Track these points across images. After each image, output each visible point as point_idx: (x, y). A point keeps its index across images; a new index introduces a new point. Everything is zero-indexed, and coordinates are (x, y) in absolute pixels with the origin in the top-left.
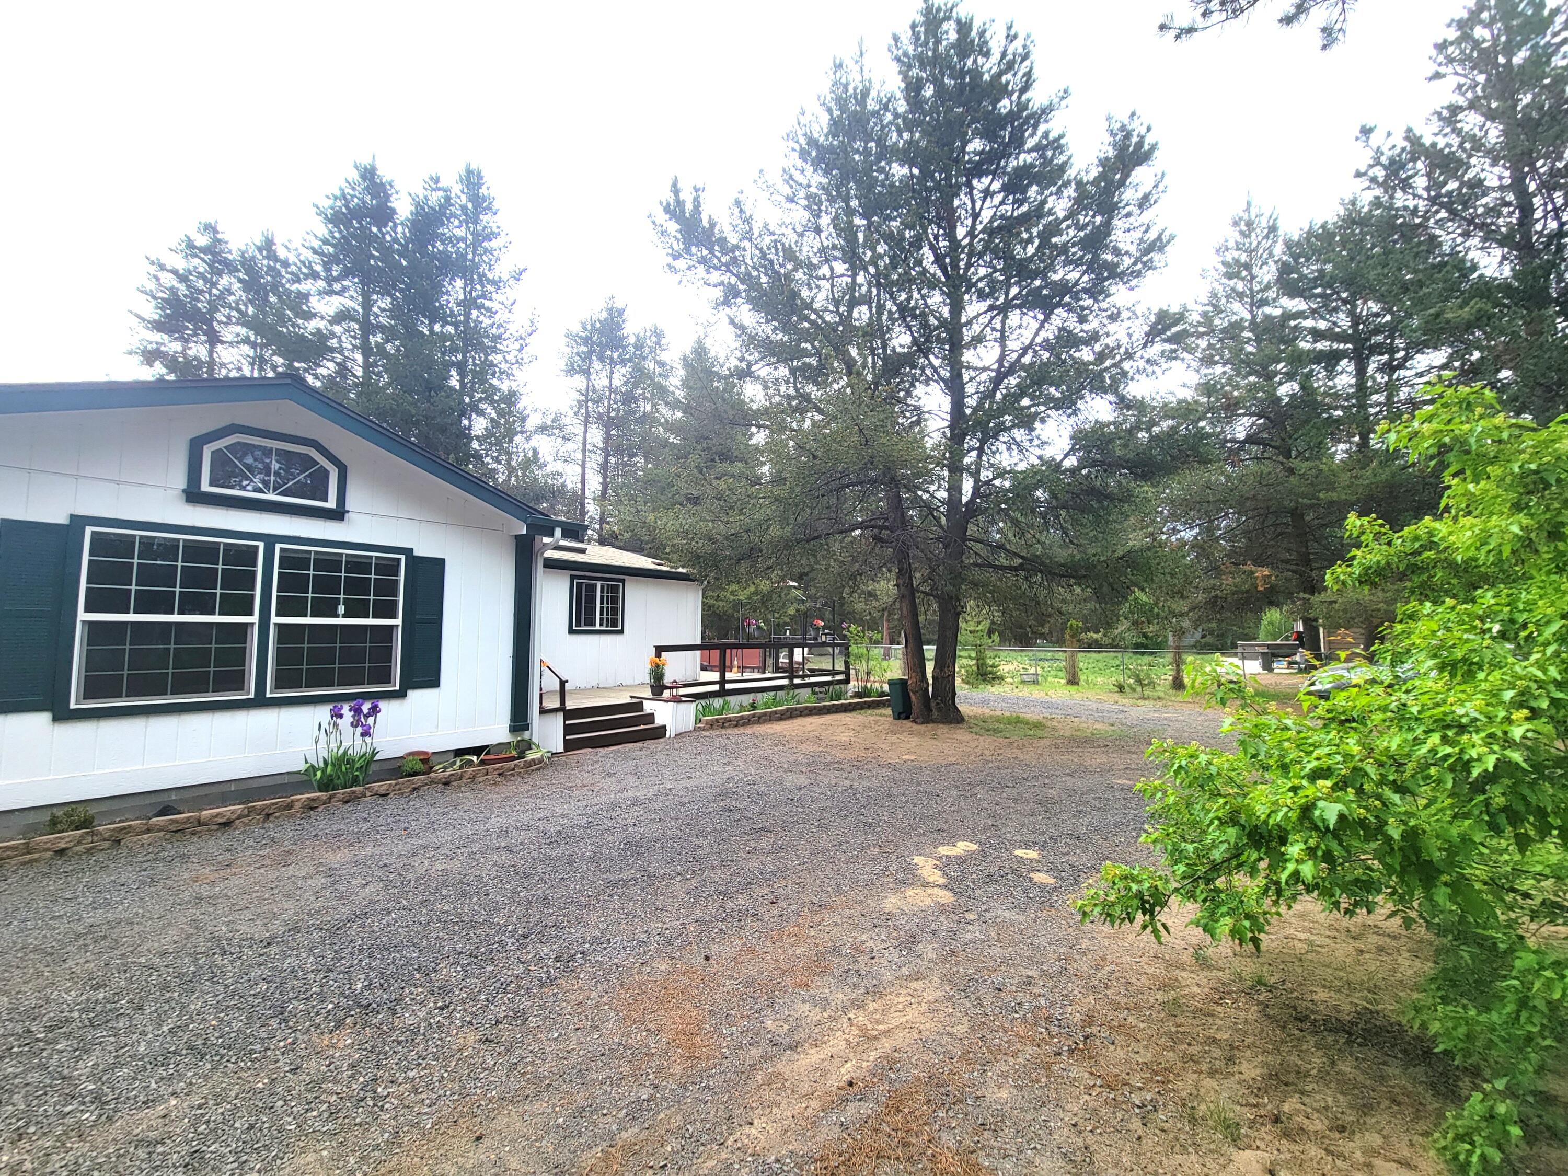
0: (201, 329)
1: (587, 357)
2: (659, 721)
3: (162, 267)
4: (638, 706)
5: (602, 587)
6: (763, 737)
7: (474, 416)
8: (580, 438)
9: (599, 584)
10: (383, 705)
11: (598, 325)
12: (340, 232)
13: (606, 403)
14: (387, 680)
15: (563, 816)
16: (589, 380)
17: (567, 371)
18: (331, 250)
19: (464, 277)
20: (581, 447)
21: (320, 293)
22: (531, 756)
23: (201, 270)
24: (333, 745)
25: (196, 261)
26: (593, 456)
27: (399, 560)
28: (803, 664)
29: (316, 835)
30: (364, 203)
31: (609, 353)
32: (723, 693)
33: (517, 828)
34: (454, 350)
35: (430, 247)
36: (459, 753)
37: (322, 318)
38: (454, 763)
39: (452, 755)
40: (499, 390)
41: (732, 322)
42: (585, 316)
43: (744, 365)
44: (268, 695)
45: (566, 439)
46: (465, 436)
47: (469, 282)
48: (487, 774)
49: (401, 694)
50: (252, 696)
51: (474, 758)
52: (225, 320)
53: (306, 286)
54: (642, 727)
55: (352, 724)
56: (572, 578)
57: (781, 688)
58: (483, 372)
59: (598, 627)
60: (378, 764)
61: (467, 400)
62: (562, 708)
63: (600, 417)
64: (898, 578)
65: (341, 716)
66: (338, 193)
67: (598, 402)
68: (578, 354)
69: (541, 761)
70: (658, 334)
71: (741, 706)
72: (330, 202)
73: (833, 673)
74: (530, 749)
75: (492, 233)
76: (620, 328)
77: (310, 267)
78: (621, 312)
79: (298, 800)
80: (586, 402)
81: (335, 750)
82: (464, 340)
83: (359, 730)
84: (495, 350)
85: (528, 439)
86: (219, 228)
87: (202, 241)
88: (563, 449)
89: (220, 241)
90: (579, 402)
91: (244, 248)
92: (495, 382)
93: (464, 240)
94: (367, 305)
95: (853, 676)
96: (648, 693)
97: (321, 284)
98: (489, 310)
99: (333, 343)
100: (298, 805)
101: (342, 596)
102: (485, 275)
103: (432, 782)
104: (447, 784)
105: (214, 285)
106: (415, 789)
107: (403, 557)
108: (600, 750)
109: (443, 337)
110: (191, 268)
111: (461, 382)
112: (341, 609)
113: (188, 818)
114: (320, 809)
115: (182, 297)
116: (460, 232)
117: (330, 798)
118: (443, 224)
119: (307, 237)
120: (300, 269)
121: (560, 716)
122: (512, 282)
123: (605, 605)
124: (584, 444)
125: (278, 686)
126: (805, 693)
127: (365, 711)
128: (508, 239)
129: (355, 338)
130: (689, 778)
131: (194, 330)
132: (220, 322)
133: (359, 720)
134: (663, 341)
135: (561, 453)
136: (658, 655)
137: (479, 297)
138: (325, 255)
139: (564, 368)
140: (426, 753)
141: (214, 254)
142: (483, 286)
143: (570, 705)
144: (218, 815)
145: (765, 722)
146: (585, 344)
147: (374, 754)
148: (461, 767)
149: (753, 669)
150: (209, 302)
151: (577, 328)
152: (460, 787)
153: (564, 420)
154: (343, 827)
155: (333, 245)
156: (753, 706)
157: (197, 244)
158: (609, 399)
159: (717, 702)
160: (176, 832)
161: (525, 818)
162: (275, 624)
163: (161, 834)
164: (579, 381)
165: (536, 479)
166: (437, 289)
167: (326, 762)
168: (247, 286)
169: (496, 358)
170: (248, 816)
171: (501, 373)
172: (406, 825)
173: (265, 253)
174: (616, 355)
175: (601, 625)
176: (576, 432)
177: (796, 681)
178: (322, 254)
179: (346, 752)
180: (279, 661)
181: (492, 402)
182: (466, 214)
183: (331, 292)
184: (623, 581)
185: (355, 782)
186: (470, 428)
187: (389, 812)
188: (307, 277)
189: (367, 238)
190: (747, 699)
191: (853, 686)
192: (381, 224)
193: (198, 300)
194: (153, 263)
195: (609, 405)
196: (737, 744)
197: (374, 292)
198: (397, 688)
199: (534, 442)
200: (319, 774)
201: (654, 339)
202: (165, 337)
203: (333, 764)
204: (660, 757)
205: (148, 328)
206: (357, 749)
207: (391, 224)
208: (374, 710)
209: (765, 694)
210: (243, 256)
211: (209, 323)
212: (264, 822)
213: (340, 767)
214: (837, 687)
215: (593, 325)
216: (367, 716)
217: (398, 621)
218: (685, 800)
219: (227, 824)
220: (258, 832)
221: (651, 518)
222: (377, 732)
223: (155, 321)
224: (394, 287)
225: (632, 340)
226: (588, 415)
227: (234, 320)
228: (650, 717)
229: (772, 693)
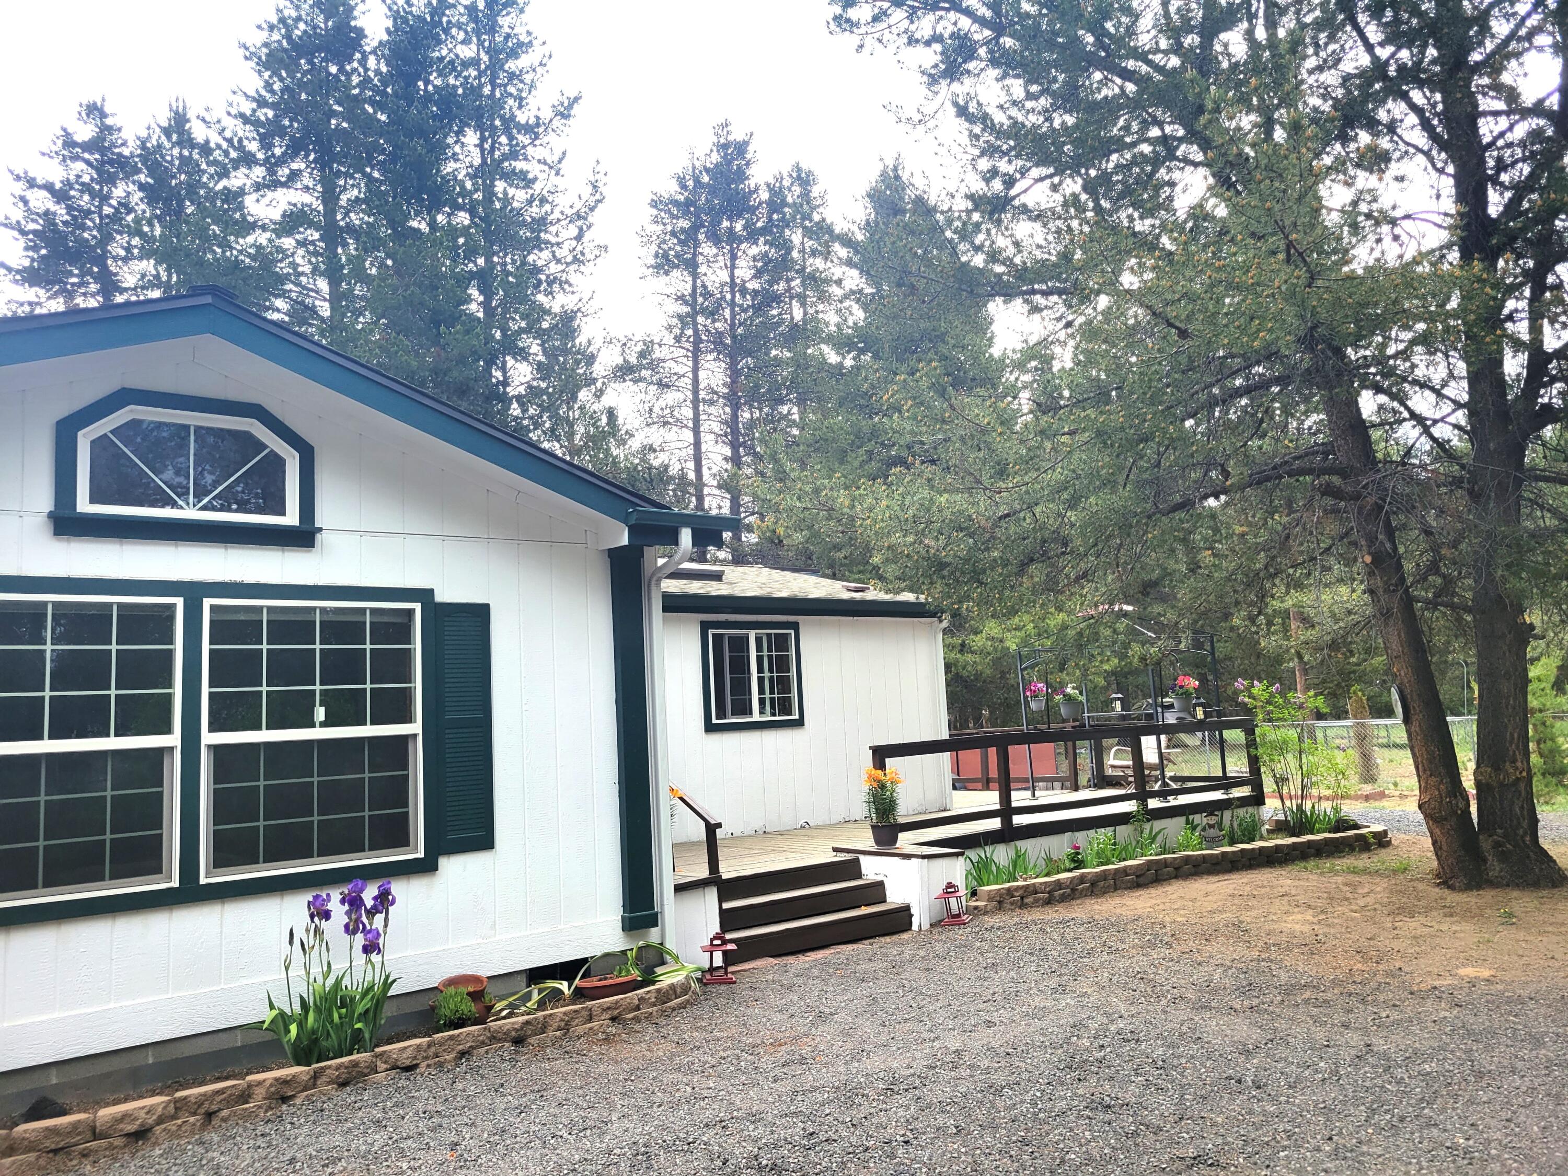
0: (90, 272)
1: (689, 238)
2: (895, 897)
3: (32, 183)
4: (850, 868)
5: (759, 640)
6: (1118, 926)
7: (510, 361)
8: (687, 382)
9: (752, 635)
10: (399, 888)
11: (706, 179)
12: (282, 80)
13: (727, 313)
14: (401, 839)
15: (754, 1118)
16: (695, 276)
17: (658, 267)
18: (271, 114)
19: (480, 127)
20: (690, 395)
21: (258, 187)
22: (668, 978)
23: (86, 179)
24: (316, 970)
25: (80, 166)
26: (712, 410)
27: (411, 612)
28: (1161, 766)
29: (292, 1161)
30: (315, 27)
31: (726, 224)
32: (1008, 834)
33: (666, 1147)
34: (471, 253)
35: (421, 84)
36: (536, 975)
37: (264, 228)
38: (528, 997)
39: (523, 981)
40: (548, 312)
41: (962, 111)
42: (681, 164)
43: (997, 185)
44: (203, 880)
45: (663, 386)
46: (497, 395)
47: (487, 132)
48: (590, 1019)
49: (427, 866)
50: (175, 883)
51: (564, 986)
52: (122, 253)
53: (238, 179)
54: (864, 911)
55: (347, 927)
56: (705, 627)
57: (1122, 819)
58: (521, 285)
59: (756, 717)
60: (395, 1002)
61: (498, 335)
62: (714, 880)
63: (718, 339)
64: (1371, 574)
65: (326, 915)
66: (274, 20)
67: (712, 314)
68: (673, 234)
69: (685, 989)
70: (804, 179)
71: (1049, 860)
72: (263, 36)
73: (1225, 783)
74: (663, 963)
75: (520, 44)
76: (741, 175)
77: (241, 148)
78: (741, 148)
79: (260, 1083)
80: (693, 315)
81: (320, 980)
82: (486, 233)
83: (360, 939)
84: (538, 244)
85: (599, 394)
86: (107, 110)
87: (85, 132)
88: (661, 403)
89: (110, 129)
90: (680, 317)
91: (144, 134)
92: (541, 298)
93: (475, 62)
94: (330, 197)
95: (1269, 785)
96: (866, 840)
97: (259, 172)
98: (523, 175)
99: (283, 268)
100: (260, 1092)
101: (318, 687)
102: (513, 118)
103: (494, 1038)
104: (519, 1041)
105: (105, 199)
106: (462, 1054)
107: (417, 607)
108: (791, 960)
109: (453, 231)
110: (72, 178)
111: (486, 305)
112: (320, 713)
113: (75, 1125)
114: (298, 1101)
115: (61, 227)
116: (467, 52)
117: (316, 1076)
118: (439, 42)
119: (232, 98)
120: (226, 153)
121: (711, 895)
122: (557, 122)
123: (767, 674)
124: (695, 390)
125: (220, 861)
126: (1174, 827)
127: (369, 903)
128: (546, 50)
129: (316, 254)
130: (989, 1024)
131: (81, 275)
132: (115, 258)
133: (358, 920)
134: (815, 191)
135: (656, 409)
136: (880, 764)
137: (505, 157)
138: (262, 125)
139: (652, 261)
140: (476, 979)
141: (103, 150)
142: (511, 138)
143: (728, 871)
144: (125, 1117)
145: (1104, 892)
146: (686, 213)
147: (387, 985)
148: (541, 1005)
149: (1050, 782)
150: (99, 228)
151: (670, 189)
152: (542, 1046)
153: (657, 353)
154: (338, 1140)
155: (273, 106)
156: (1077, 862)
157: (79, 138)
158: (733, 304)
159: (1001, 854)
160: (56, 1151)
161: (678, 1120)
162: (209, 747)
163: (32, 1156)
164: (680, 282)
165: (615, 462)
166: (438, 152)
167: (304, 1004)
168: (151, 193)
169: (538, 258)
170: (174, 1117)
171: (550, 283)
172: (453, 1137)
173: (175, 137)
174: (739, 226)
175: (762, 712)
176: (681, 369)
177: (1153, 803)
178: (256, 123)
179: (338, 982)
180: (220, 813)
181: (540, 334)
182: (476, 20)
183: (275, 184)
184: (795, 626)
185: (356, 1042)
186: (505, 383)
187: (420, 1106)
188: (236, 164)
189: (326, 85)
190: (1059, 845)
191: (1272, 808)
192: (343, 58)
193: (84, 228)
194: (18, 178)
195: (733, 316)
196: (1064, 942)
197: (338, 174)
198: (421, 854)
199: (608, 400)
200: (293, 1028)
201: (797, 190)
202: (42, 292)
203: (317, 1008)
204: (911, 974)
205: (16, 282)
206: (358, 976)
207: (358, 56)
208: (384, 900)
209: (1091, 833)
210: (143, 146)
211: (101, 261)
212: (203, 1127)
213: (330, 1015)
214: (1241, 812)
215: (697, 180)
216: (371, 913)
217: (415, 728)
218: (999, 1078)
219: (141, 1135)
220: (193, 1150)
221: (842, 499)
222: (388, 942)
223: (25, 269)
224: (369, 161)
225: (764, 196)
226: (697, 341)
227: (136, 251)
228: (877, 891)
229: (1109, 831)
